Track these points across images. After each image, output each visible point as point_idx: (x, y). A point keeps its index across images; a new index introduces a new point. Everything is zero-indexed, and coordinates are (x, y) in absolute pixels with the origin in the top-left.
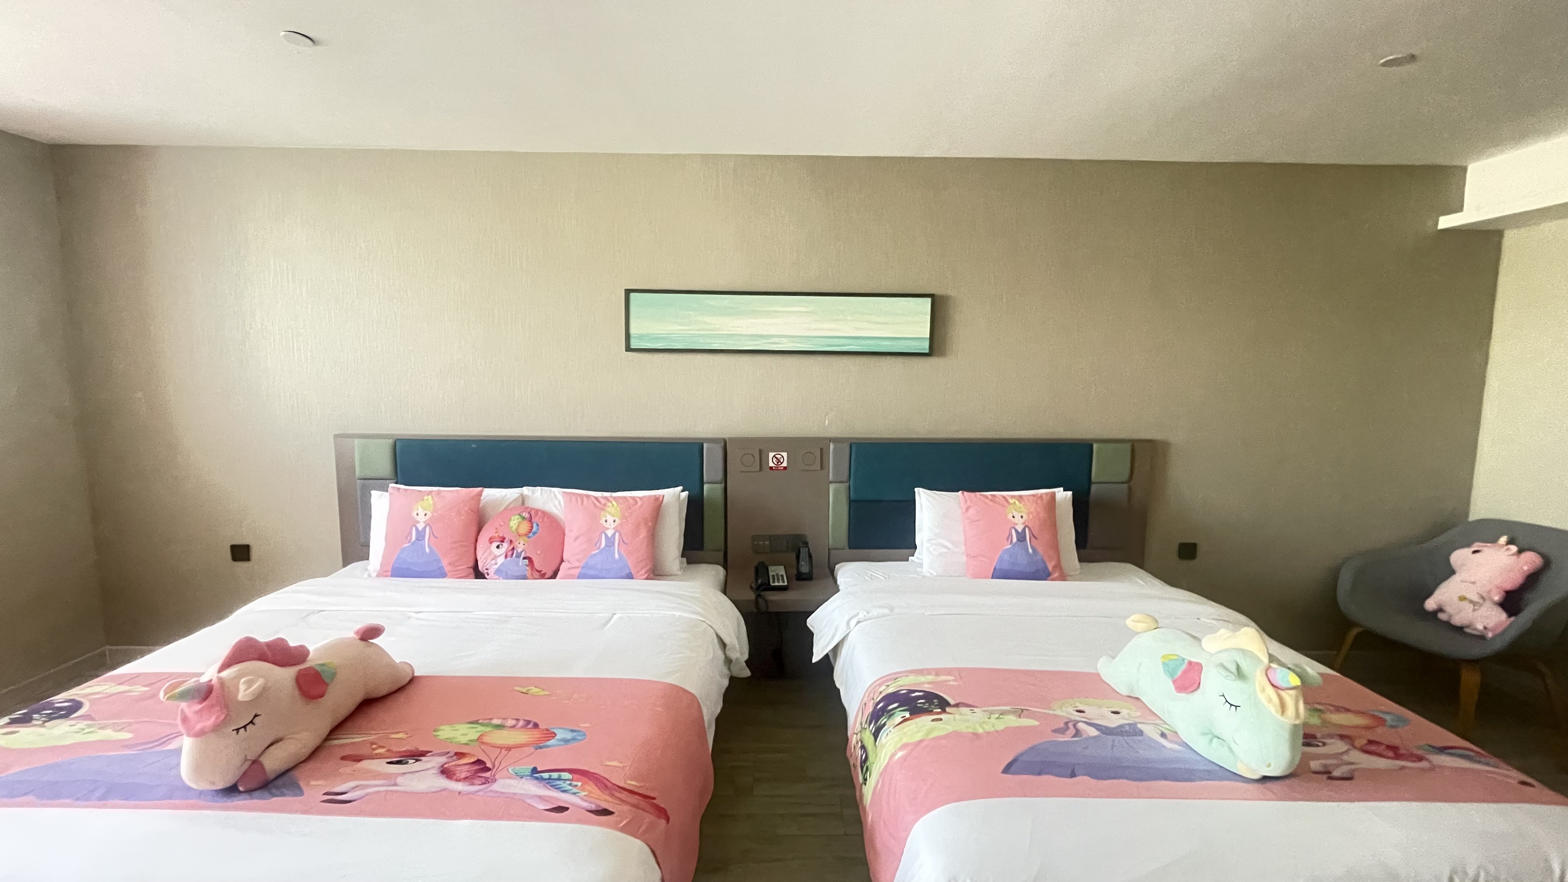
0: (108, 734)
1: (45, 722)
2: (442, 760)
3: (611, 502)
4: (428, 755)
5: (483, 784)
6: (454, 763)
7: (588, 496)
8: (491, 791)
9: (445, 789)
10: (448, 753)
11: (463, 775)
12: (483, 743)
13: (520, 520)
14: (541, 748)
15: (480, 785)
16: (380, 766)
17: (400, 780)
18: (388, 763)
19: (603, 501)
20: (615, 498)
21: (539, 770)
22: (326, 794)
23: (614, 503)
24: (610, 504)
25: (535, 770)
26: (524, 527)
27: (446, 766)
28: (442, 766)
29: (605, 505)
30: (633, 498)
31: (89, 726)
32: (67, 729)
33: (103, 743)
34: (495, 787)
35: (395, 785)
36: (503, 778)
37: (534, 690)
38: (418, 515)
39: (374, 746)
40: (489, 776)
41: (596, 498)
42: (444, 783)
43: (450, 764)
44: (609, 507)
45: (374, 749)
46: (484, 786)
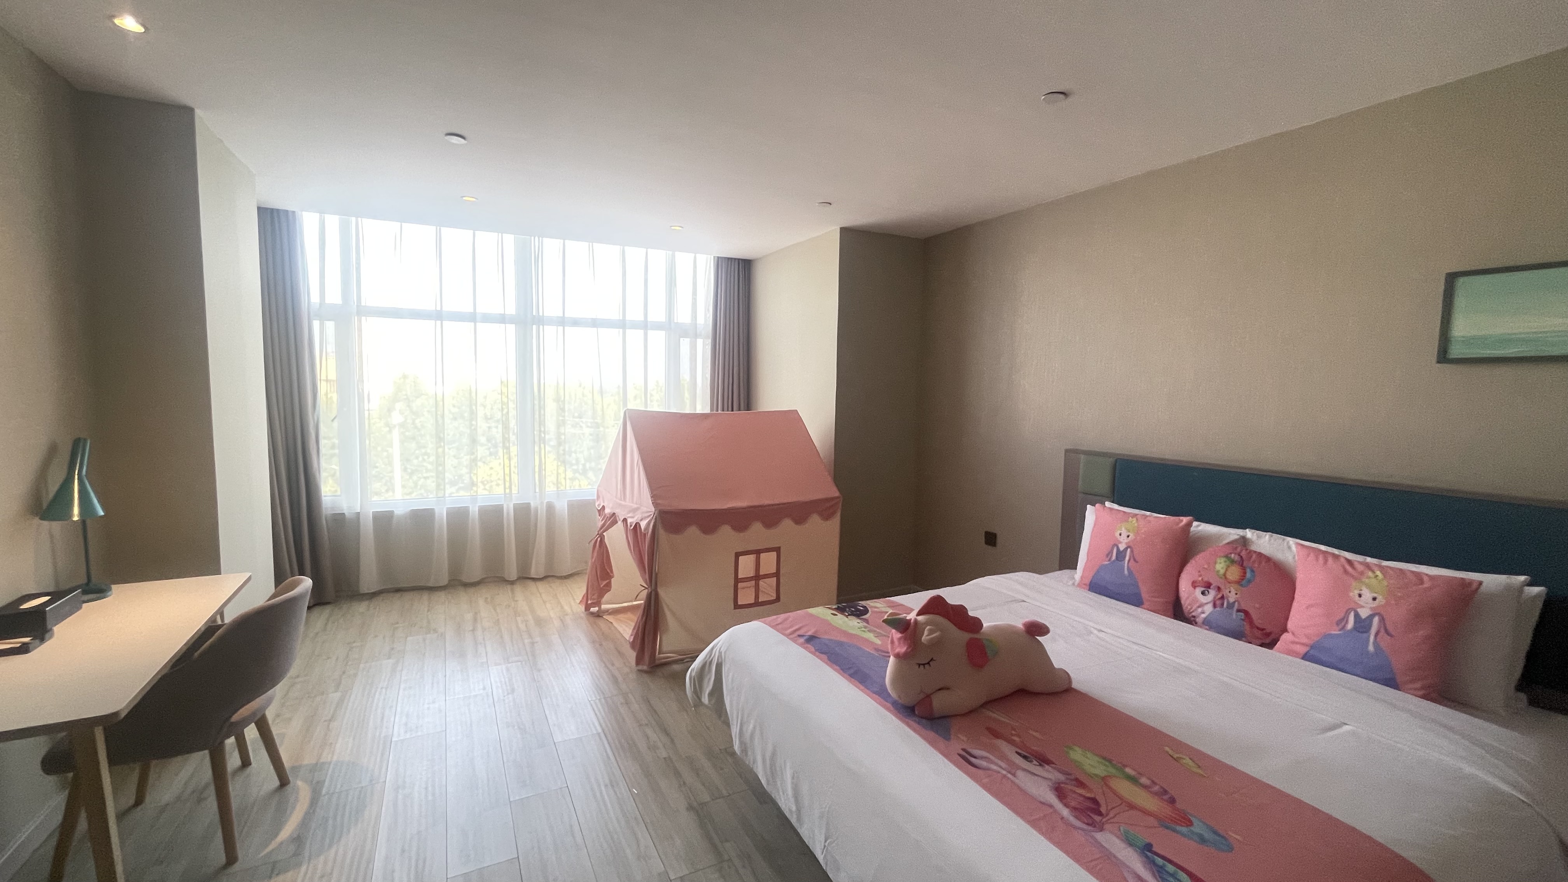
0: (870, 636)
1: (849, 615)
2: (1062, 777)
3: (1373, 572)
4: (1053, 765)
5: (1088, 824)
6: (1070, 787)
7: (1336, 557)
8: (1092, 837)
9: (1051, 806)
10: (1070, 774)
11: (1073, 804)
12: (1107, 785)
13: (1228, 563)
14: (1167, 828)
15: (1084, 823)
16: (1009, 751)
17: (1020, 773)
18: (1016, 752)
19: (1360, 568)
20: (1382, 568)
21: (1154, 849)
22: (964, 750)
23: (1378, 573)
24: (1370, 574)
25: (1148, 847)
26: (1234, 573)
27: (1062, 785)
28: (1059, 783)
29: (1362, 573)
30: (1418, 575)
31: (865, 627)
32: (856, 623)
33: (867, 640)
34: (1099, 836)
35: (1014, 775)
36: (1111, 832)
37: (1187, 761)
38: (1120, 535)
39: (1013, 732)
40: (1098, 821)
41: (1349, 562)
42: (1052, 799)
43: (1066, 786)
44: (1369, 578)
45: (1012, 735)
46: (1090, 828)
